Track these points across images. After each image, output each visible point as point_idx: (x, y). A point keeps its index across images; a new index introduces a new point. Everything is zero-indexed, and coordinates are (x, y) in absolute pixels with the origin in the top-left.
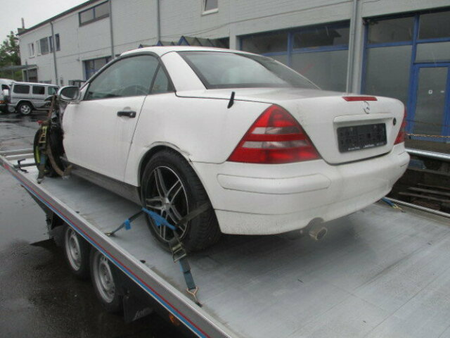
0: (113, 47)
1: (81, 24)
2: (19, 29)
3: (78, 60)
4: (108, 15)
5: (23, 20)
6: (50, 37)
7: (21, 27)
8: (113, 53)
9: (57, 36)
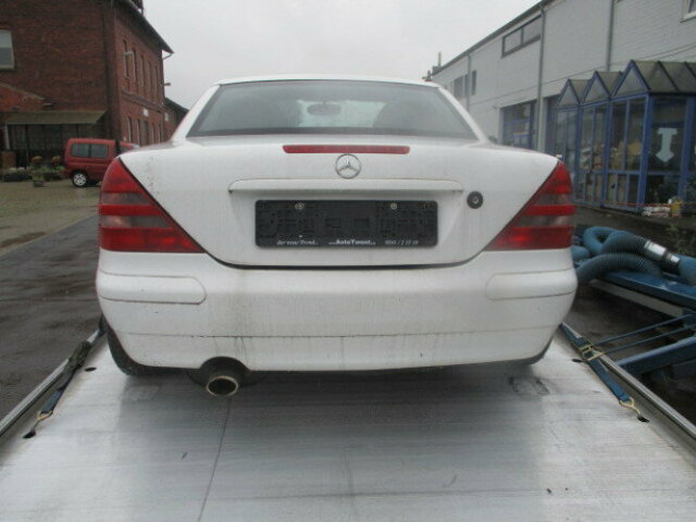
0: (540, 85)
1: (504, 54)
2: (434, 68)
3: (495, 108)
4: (538, 38)
5: (440, 55)
6: (466, 76)
7: (436, 65)
8: (539, 93)
9: (474, 73)
